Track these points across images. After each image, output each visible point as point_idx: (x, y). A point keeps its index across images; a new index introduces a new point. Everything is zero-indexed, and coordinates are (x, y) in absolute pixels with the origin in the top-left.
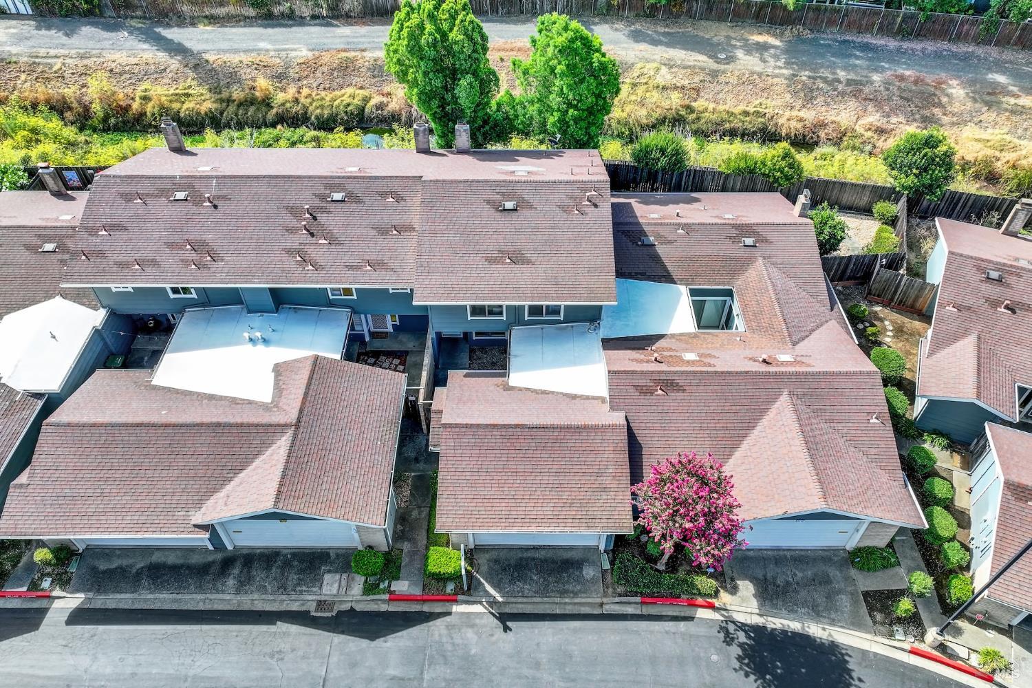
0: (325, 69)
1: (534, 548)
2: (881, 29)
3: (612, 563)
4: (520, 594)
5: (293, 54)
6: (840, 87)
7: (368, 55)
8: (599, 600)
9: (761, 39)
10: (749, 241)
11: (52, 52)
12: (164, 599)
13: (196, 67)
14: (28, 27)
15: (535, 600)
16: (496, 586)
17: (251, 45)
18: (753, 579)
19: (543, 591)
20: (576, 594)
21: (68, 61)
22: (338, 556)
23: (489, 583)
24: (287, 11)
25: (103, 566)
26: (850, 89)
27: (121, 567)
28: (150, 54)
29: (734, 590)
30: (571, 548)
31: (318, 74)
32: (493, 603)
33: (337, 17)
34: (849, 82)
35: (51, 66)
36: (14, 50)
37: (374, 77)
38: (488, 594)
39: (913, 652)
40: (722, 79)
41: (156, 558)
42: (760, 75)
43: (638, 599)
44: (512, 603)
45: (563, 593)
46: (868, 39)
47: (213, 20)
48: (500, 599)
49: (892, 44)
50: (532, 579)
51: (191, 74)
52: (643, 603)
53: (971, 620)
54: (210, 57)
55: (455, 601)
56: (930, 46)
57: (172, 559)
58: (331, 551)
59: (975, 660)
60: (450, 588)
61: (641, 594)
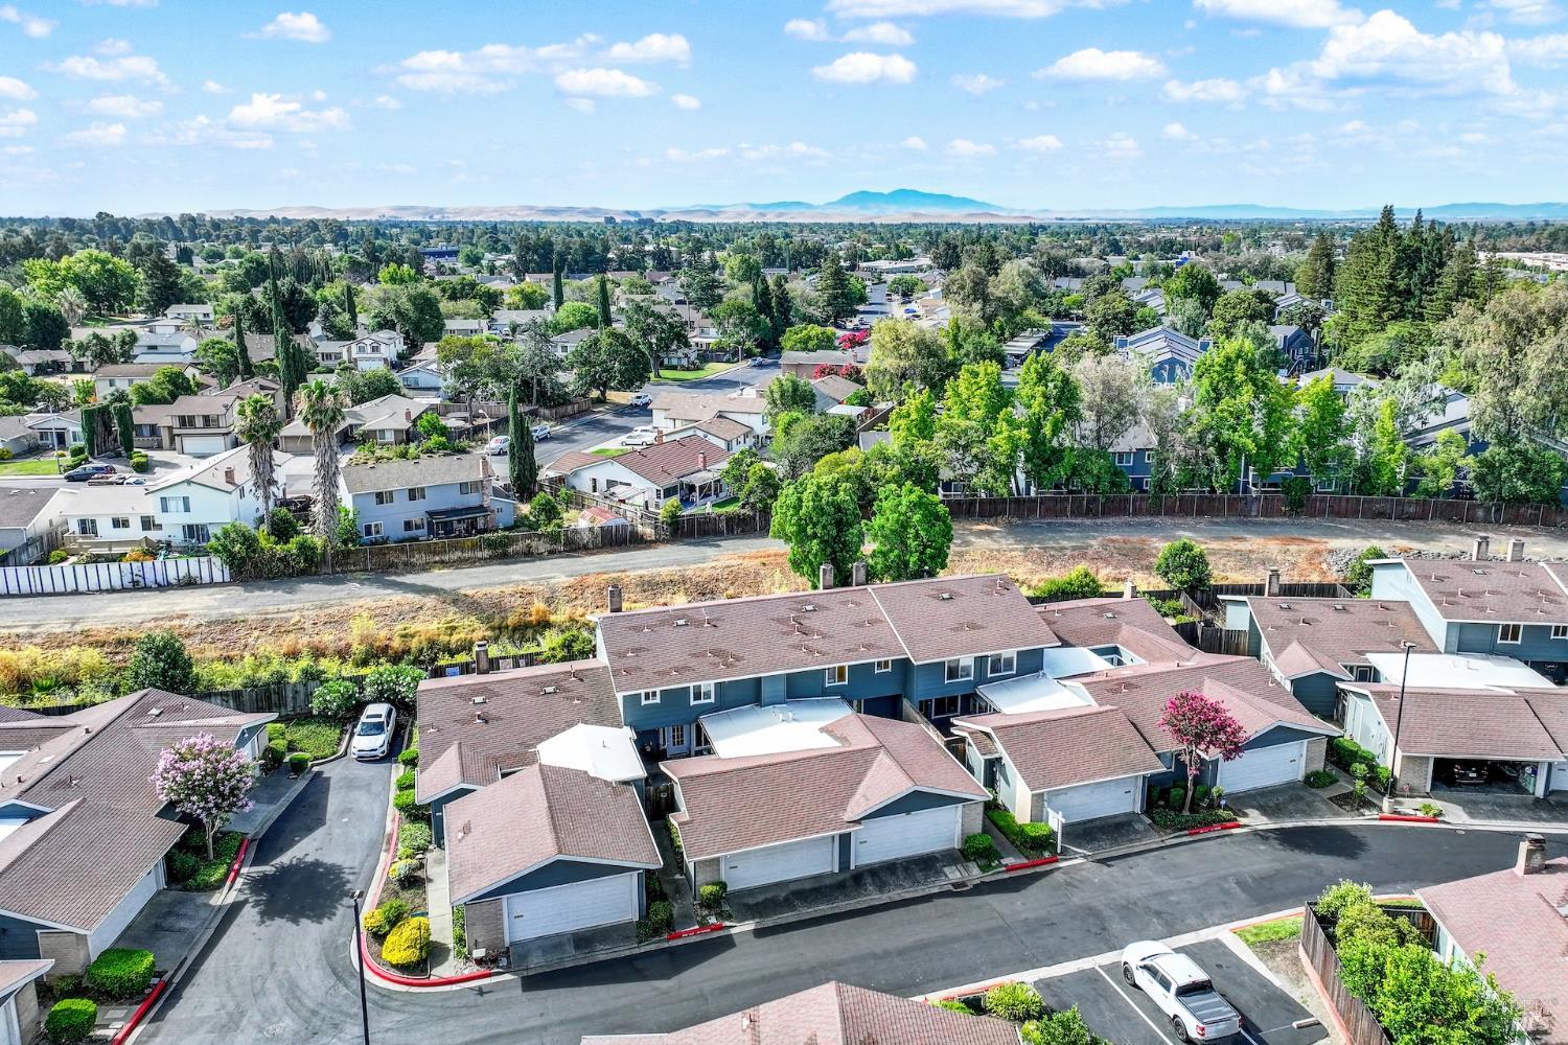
0: (593, 589)
2: (1072, 512)
3: (1152, 818)
4: (1101, 848)
5: (553, 581)
6: (1068, 552)
7: (632, 574)
8: (1159, 840)
9: (983, 527)
10: (1110, 615)
11: (282, 608)
12: (824, 909)
13: (455, 602)
14: (237, 592)
15: (1115, 848)
16: (1081, 847)
17: (504, 578)
18: (1253, 807)
19: (1115, 842)
20: (1140, 840)
21: (305, 613)
23: (1074, 847)
24: (526, 550)
25: (751, 901)
26: (1076, 553)
27: (766, 899)
28: (396, 597)
29: (1245, 815)
30: (1116, 816)
31: (587, 594)
32: (1085, 857)
33: (575, 550)
34: (1074, 548)
35: (287, 620)
36: (237, 611)
37: (645, 591)
38: (1076, 853)
39: (1381, 819)
40: (967, 557)
41: (792, 887)
42: (998, 551)
43: (1187, 832)
44: (1099, 853)
45: (1131, 841)
46: (1065, 520)
47: (444, 564)
48: (1090, 854)
49: (1088, 522)
50: (1102, 839)
51: (452, 609)
52: (1190, 834)
53: (1404, 796)
54: (470, 592)
55: (1057, 861)
56: (1118, 520)
57: (808, 886)
59: (1420, 814)
60: (1047, 854)
61: (1185, 829)
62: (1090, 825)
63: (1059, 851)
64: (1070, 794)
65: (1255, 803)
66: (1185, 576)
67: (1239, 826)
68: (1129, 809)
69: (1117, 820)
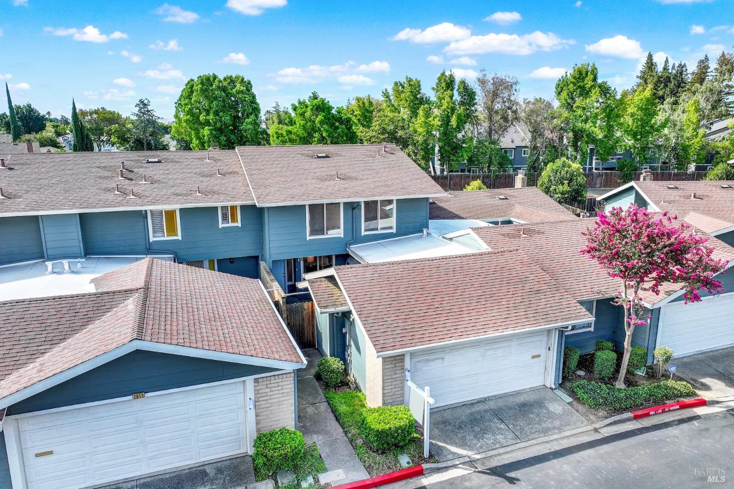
1: (478, 402)
4: (498, 445)
8: (589, 428)
10: (503, 197)
15: (518, 446)
16: (463, 445)
19: (522, 435)
20: (560, 429)
22: (220, 471)
23: (451, 444)
29: (706, 387)
30: (518, 393)
32: (471, 463)
38: (458, 456)
43: (629, 415)
44: (495, 456)
45: (546, 431)
48: (478, 457)
50: (499, 429)
52: (636, 417)
55: (420, 473)
58: (206, 467)
60: (405, 461)
61: (626, 409)
62: (480, 407)
63: (426, 454)
64: (449, 358)
65: (711, 371)
66: (566, 188)
67: (703, 403)
68: (537, 382)
69: (521, 399)
